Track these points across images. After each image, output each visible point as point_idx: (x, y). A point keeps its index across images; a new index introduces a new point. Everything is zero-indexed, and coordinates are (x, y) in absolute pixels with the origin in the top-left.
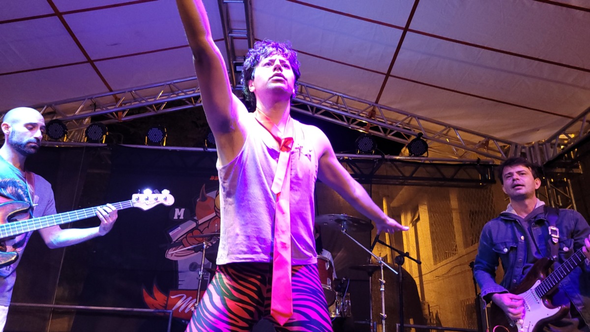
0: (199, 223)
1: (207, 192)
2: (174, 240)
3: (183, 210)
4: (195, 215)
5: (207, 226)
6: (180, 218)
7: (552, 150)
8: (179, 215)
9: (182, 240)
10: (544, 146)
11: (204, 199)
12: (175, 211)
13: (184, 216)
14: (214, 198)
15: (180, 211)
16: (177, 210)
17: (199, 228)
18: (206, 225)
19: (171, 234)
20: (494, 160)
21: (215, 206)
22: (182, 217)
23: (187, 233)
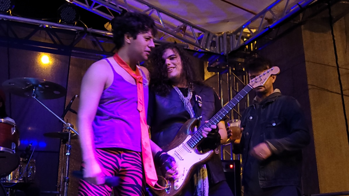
7: (237, 41)
10: (231, 37)
20: (189, 45)
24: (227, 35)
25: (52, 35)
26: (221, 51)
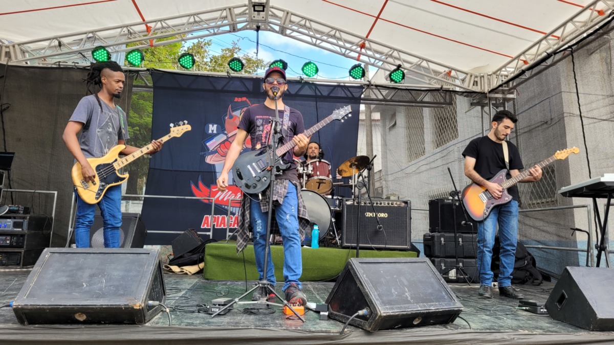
0: (229, 137)
2: (211, 149)
4: (225, 130)
6: (214, 132)
7: (496, 80)
8: (213, 129)
9: (217, 149)
10: (491, 76)
11: (231, 117)
12: (209, 126)
13: (217, 131)
15: (213, 126)
17: (229, 140)
19: (208, 144)
23: (220, 144)
24: (488, 75)
25: (345, 91)
26: (483, 89)
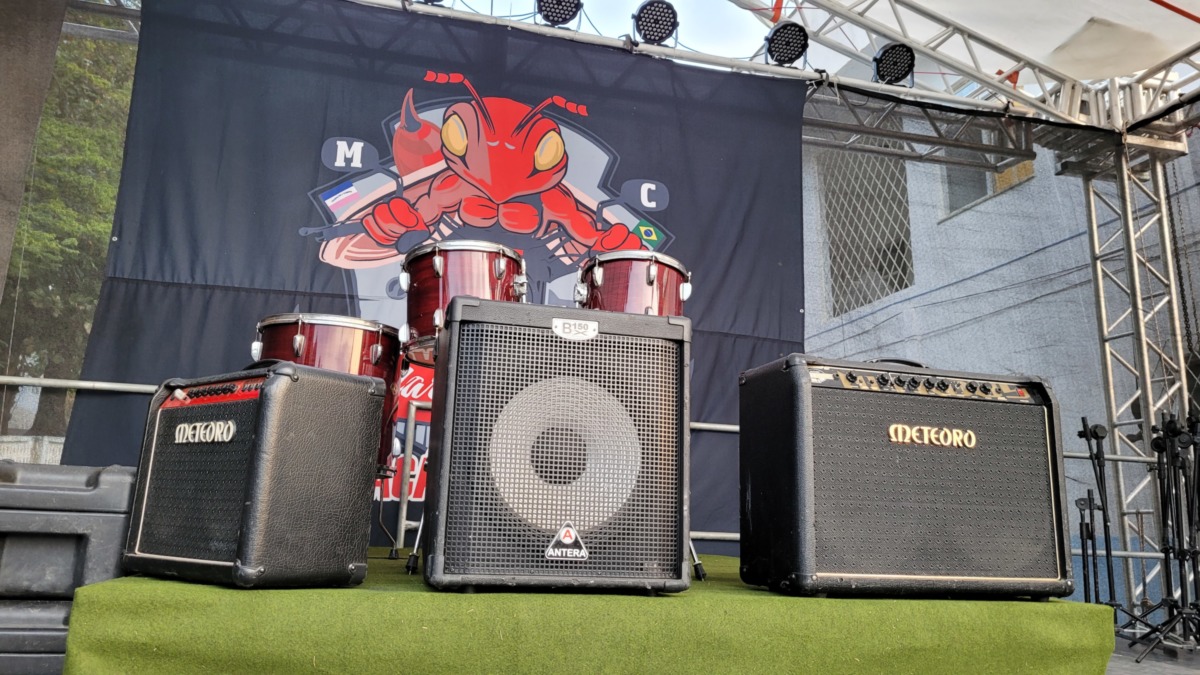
0: (405, 184)
1: (419, 109)
2: (341, 217)
3: (358, 146)
4: (392, 161)
5: (427, 191)
6: (353, 165)
8: (349, 156)
9: (362, 220)
11: (413, 125)
12: (337, 146)
13: (362, 162)
14: (440, 126)
15: (350, 146)
16: (342, 145)
17: (406, 195)
18: (424, 189)
19: (329, 202)
21: (443, 145)
22: (357, 163)
23: (376, 203)
